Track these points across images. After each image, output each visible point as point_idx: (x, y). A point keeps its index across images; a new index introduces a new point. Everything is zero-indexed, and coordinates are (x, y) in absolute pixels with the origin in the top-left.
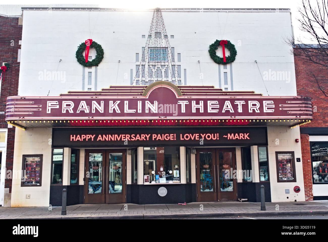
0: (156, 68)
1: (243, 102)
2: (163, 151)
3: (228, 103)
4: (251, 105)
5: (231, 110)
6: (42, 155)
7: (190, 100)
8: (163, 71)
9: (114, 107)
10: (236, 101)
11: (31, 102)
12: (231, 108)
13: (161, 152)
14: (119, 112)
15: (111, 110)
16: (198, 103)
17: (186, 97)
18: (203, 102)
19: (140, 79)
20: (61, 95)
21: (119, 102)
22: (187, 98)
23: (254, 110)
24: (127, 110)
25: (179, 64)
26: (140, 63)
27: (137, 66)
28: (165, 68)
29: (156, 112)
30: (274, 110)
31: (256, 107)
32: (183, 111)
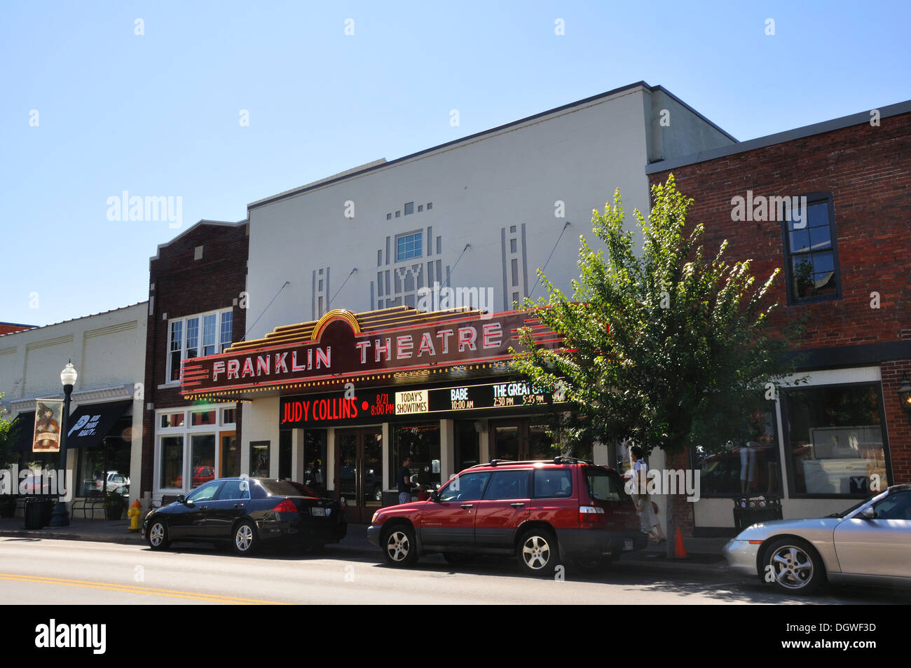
1: (450, 333)
3: (426, 337)
4: (463, 337)
5: (432, 350)
6: (269, 442)
7: (373, 340)
8: (415, 275)
9: (281, 364)
10: (438, 332)
11: (199, 367)
12: (430, 348)
14: (286, 371)
15: (278, 369)
16: (383, 344)
18: (390, 339)
19: (384, 298)
20: (227, 351)
21: (285, 354)
22: (368, 335)
23: (466, 347)
24: (295, 367)
25: (438, 257)
26: (384, 268)
27: (380, 274)
28: (418, 270)
29: (329, 366)
30: (500, 342)
31: (470, 340)
32: (364, 360)
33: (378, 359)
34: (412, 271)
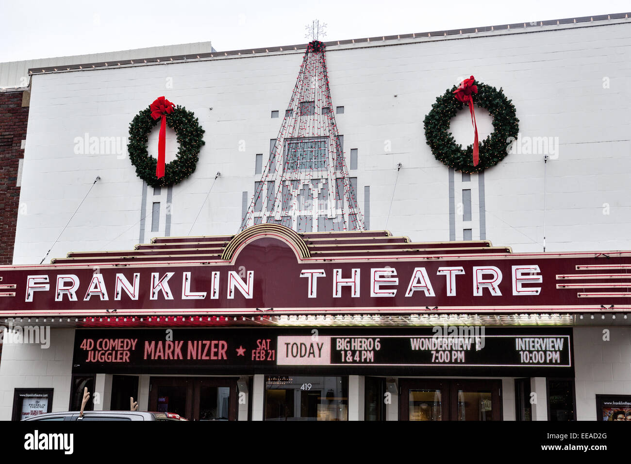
1: (459, 270)
2: (309, 386)
3: (421, 273)
4: (480, 277)
5: (428, 290)
6: (52, 390)
7: (329, 268)
8: (316, 191)
9: (161, 286)
10: (440, 268)
12: (426, 286)
13: (304, 389)
14: (171, 297)
15: (154, 293)
16: (347, 275)
17: (320, 260)
18: (359, 270)
20: (56, 262)
21: (170, 275)
22: (322, 262)
23: (486, 290)
24: (187, 293)
25: (353, 174)
26: (265, 176)
27: (258, 184)
28: (320, 186)
29: (251, 297)
30: (539, 289)
31: (491, 283)
32: (313, 294)
33: (337, 294)
34: (311, 186)
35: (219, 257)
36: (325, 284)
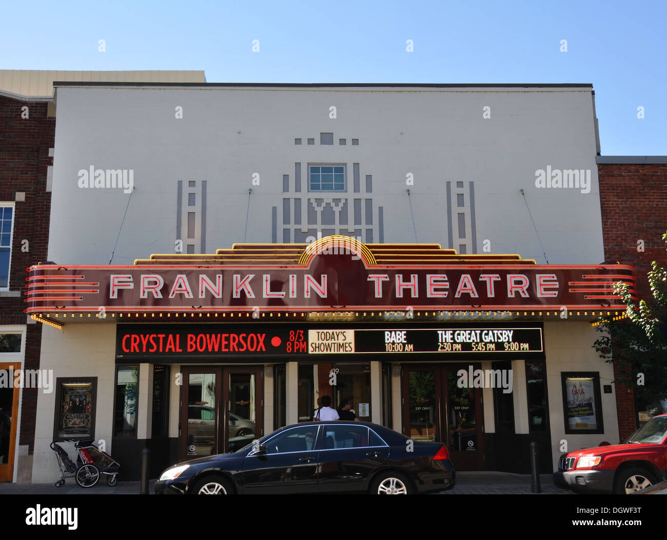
0: (324, 205)
1: (496, 277)
2: (337, 370)
3: (466, 279)
4: (513, 283)
5: (473, 292)
6: (96, 378)
7: (392, 274)
8: (337, 210)
9: (243, 287)
10: (482, 275)
11: (79, 277)
12: (472, 289)
14: (253, 296)
15: (237, 292)
16: (407, 279)
17: (384, 267)
18: (416, 276)
19: (292, 227)
20: (138, 263)
21: (252, 276)
22: (386, 268)
23: (517, 293)
24: (267, 292)
25: (368, 196)
26: (292, 194)
27: (286, 201)
28: (341, 205)
29: (326, 296)
30: (557, 292)
31: (521, 287)
32: (378, 294)
33: (399, 294)
34: (333, 205)
35: (296, 262)
36: (388, 287)
